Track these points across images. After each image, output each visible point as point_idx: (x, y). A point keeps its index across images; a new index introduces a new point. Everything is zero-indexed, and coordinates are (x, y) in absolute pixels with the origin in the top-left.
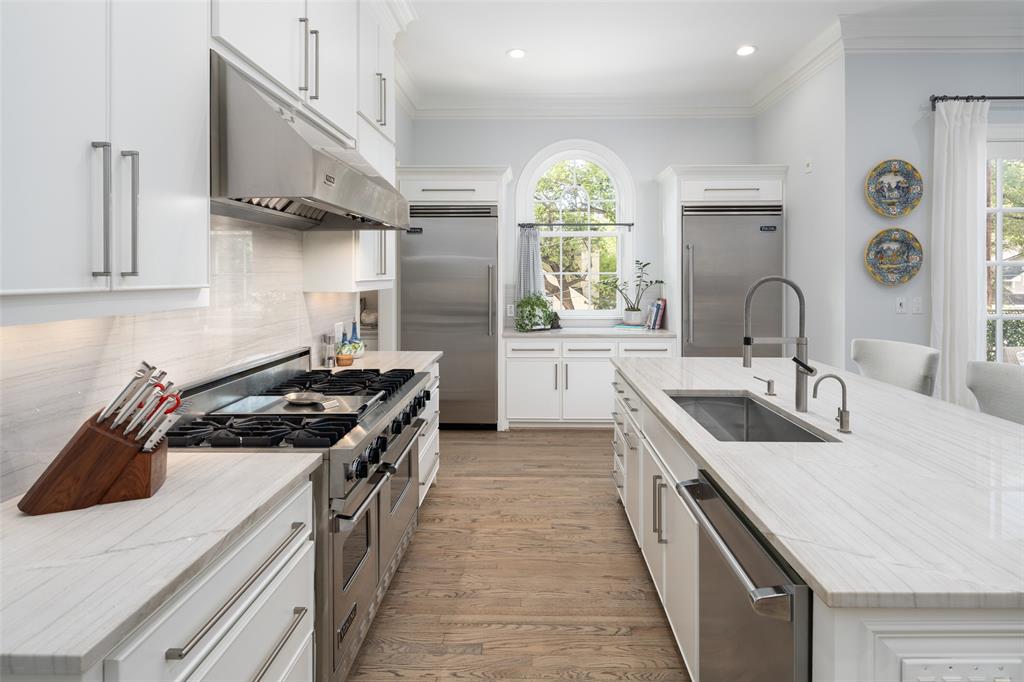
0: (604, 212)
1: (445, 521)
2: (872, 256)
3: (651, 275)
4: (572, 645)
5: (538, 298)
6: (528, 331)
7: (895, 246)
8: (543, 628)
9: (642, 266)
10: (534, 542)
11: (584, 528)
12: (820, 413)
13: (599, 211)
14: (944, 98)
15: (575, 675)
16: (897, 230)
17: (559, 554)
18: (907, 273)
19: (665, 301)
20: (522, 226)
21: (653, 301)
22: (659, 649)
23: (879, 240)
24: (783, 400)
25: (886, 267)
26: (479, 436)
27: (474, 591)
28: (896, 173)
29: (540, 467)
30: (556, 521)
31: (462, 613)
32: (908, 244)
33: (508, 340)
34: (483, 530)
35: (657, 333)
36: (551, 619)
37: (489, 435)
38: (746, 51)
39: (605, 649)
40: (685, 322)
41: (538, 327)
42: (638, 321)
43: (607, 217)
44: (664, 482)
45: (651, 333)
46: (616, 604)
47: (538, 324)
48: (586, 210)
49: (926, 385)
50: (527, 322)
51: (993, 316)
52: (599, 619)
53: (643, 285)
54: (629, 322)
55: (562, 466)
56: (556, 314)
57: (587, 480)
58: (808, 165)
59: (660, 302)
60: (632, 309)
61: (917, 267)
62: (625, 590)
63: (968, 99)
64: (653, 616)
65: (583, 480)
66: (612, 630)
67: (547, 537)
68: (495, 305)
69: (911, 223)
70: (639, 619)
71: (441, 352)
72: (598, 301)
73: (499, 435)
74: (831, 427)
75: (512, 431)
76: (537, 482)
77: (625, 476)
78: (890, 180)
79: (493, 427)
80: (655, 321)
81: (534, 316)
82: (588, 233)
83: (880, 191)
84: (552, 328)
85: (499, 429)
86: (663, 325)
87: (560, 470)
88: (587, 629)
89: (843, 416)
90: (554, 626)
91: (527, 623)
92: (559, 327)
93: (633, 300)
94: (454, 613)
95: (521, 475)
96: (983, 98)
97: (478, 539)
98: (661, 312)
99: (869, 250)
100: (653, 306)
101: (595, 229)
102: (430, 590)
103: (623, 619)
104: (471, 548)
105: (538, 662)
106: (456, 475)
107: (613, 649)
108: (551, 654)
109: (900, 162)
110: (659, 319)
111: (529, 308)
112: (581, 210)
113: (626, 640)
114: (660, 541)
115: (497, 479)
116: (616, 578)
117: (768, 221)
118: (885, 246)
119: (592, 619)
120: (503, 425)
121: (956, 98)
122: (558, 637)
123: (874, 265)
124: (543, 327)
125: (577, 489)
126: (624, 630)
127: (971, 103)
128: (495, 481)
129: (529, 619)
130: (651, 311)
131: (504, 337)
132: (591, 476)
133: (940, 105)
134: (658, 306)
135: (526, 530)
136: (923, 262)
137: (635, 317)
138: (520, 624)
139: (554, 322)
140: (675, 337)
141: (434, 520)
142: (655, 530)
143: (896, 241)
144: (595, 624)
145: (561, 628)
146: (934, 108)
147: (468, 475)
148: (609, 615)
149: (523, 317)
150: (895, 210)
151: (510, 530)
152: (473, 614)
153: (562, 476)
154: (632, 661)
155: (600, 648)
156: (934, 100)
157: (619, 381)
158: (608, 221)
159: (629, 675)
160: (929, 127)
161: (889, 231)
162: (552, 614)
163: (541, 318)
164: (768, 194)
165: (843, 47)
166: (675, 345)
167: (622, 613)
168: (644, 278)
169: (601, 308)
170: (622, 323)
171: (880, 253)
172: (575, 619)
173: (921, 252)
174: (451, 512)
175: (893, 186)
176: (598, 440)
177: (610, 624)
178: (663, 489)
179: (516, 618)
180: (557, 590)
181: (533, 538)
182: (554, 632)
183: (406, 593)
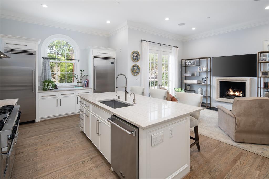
0: (62, 55)
1: (24, 152)
2: (132, 70)
3: (85, 73)
4: (77, 168)
5: (50, 80)
6: (47, 90)
7: (136, 68)
8: (68, 168)
9: (82, 71)
10: (59, 149)
11: (73, 141)
12: (130, 101)
13: (61, 55)
14: (143, 40)
15: (80, 174)
16: (136, 65)
17: (67, 149)
18: (138, 73)
19: (88, 80)
20: (43, 58)
21: (85, 80)
22: (99, 160)
23: (134, 66)
24: (122, 99)
25: (134, 72)
26: (28, 125)
27: (42, 167)
28: (136, 53)
29: (54, 129)
30: (64, 142)
31: (41, 174)
32: (138, 68)
33: (39, 93)
34: (40, 151)
35: (86, 88)
36: (69, 165)
37: (33, 124)
38: (108, 22)
39: (86, 166)
40: (94, 85)
41: (50, 89)
42: (81, 86)
43: (63, 57)
44: (99, 121)
45: (85, 88)
46: (86, 155)
47: (50, 88)
48: (56, 54)
49: (143, 94)
50: (46, 87)
51: (150, 81)
52: (82, 160)
53: (82, 76)
54: (79, 86)
55: (61, 127)
56: (56, 85)
57: (70, 129)
58: (120, 50)
59: (87, 80)
60: (79, 82)
61: (139, 72)
62: (87, 151)
63: (147, 41)
64: (96, 154)
65: (69, 129)
66: (86, 161)
67: (62, 146)
68: (35, 83)
69: (138, 63)
70: (92, 156)
71: (18, 99)
72: (60, 81)
73: (36, 124)
74: (132, 103)
75: (41, 121)
76: (55, 133)
77: (84, 125)
78: (135, 55)
79: (34, 121)
80: (86, 85)
81: (49, 86)
82: (57, 61)
83: (133, 57)
84: (55, 89)
85: (36, 122)
86: (87, 86)
87: (62, 128)
88: (81, 163)
89: (134, 101)
90: (71, 166)
91: (63, 168)
92: (57, 88)
93: (79, 80)
94: (37, 175)
95: (49, 133)
96: (149, 41)
97: (39, 154)
98: (87, 83)
99: (132, 68)
100: (85, 81)
101: (59, 60)
102: (25, 173)
103: (89, 157)
104: (37, 157)
105: (69, 176)
106: (23, 139)
107: (88, 164)
108: (72, 172)
109: (137, 51)
110: (86, 84)
111: (47, 83)
112: (55, 54)
113: (91, 161)
114: (99, 135)
115: (40, 136)
116: (84, 149)
117: (112, 61)
118: (134, 68)
119: (81, 160)
120: (37, 120)
121: (145, 41)
122: (73, 168)
123: (133, 71)
124: (52, 89)
125: (68, 132)
126: (90, 160)
127: (147, 42)
128: (39, 137)
129: (63, 167)
130: (84, 83)
131: (38, 92)
132: (71, 128)
133: (143, 41)
134: (86, 81)
135: (55, 146)
136: (140, 71)
137: (80, 84)
138: (61, 170)
139: (55, 87)
140: (91, 89)
141: (20, 153)
142: (97, 133)
143: (136, 67)
144: (82, 161)
145: (73, 166)
146: (142, 42)
147: (28, 137)
148: (85, 158)
149: (45, 86)
150: (136, 61)
151: (49, 148)
152: (45, 173)
153: (62, 130)
154: (93, 165)
155: (85, 166)
156: (142, 40)
157: (81, 101)
158: (63, 58)
159: (93, 168)
160: (141, 45)
161: (135, 65)
162: (70, 164)
163: (51, 86)
164: (112, 55)
165: (127, 27)
166: (91, 91)
167: (88, 156)
168: (83, 74)
169: (61, 83)
170: (76, 86)
171: (133, 69)
172: (77, 162)
173: (140, 69)
174: (26, 149)
175: (136, 56)
176: (70, 118)
177: (86, 160)
178: (99, 123)
179: (59, 169)
180: (70, 157)
181: (58, 148)
182: (71, 167)
183: (16, 177)
